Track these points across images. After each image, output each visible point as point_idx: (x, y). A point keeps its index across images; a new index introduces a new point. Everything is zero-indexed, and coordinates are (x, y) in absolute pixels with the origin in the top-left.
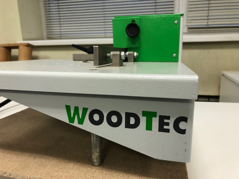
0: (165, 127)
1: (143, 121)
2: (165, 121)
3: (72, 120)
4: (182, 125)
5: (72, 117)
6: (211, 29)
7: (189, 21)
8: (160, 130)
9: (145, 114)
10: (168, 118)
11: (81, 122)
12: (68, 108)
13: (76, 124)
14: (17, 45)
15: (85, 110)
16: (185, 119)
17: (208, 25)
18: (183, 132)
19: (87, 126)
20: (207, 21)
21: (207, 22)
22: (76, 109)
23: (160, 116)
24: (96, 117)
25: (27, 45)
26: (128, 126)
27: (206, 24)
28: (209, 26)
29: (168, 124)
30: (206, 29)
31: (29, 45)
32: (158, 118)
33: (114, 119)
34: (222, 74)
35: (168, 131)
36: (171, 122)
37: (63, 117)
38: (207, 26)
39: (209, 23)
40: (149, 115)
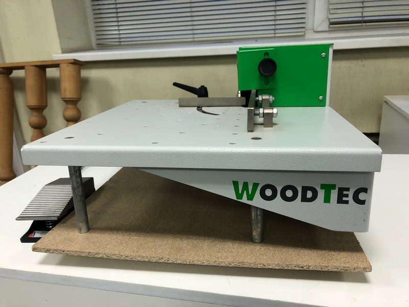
0: (344, 199)
1: (321, 194)
2: (345, 193)
3: (240, 196)
4: (362, 196)
5: (240, 193)
6: (367, 24)
7: (332, 11)
8: (338, 202)
9: (323, 186)
10: (348, 189)
11: (250, 197)
12: (236, 184)
13: (244, 200)
14: (57, 63)
15: (255, 185)
16: (365, 190)
17: (363, 17)
18: (362, 202)
19: (258, 202)
20: (361, 10)
21: (362, 12)
22: (246, 185)
23: (339, 188)
24: (269, 193)
25: (73, 61)
26: (304, 199)
27: (360, 15)
28: (365, 19)
29: (347, 196)
30: (360, 24)
31: (76, 63)
32: (337, 189)
33: (289, 193)
34: (384, 100)
35: (347, 202)
36: (351, 194)
37: (230, 193)
38: (361, 19)
39: (365, 14)
40: (328, 188)
